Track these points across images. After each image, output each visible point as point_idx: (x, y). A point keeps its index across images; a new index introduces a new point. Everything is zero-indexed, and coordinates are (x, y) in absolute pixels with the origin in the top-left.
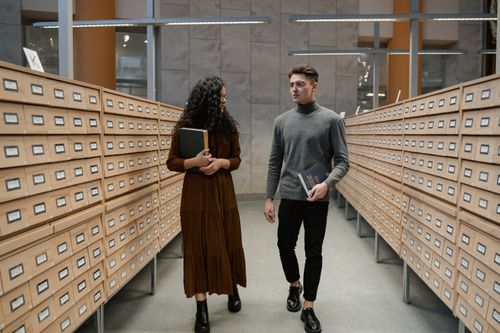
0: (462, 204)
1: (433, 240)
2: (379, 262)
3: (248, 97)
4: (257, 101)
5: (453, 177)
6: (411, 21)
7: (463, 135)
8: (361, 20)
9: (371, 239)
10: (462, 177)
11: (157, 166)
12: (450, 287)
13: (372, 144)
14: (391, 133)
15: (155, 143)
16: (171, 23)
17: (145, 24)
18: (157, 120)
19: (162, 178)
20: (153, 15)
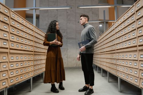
2: (109, 82)
3: (66, 37)
4: (69, 38)
6: (115, 7)
8: (99, 7)
9: (106, 77)
11: (33, 46)
12: (137, 77)
13: (105, 43)
14: (111, 36)
15: (32, 38)
16: (41, 9)
17: (33, 9)
18: (33, 31)
19: (35, 51)
20: (35, 7)
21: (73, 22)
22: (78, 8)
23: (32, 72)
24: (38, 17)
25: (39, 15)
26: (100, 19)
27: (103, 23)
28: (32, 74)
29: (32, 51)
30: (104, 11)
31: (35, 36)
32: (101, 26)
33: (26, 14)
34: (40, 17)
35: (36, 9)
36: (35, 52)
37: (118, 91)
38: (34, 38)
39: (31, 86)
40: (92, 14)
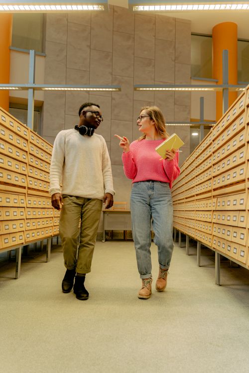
4: (115, 163)
6: (223, 90)
9: (194, 256)
11: (25, 175)
12: (244, 246)
13: (194, 176)
14: (205, 158)
15: (24, 157)
16: (47, 89)
17: (27, 89)
18: (27, 140)
19: (30, 186)
20: (34, 83)
21: (127, 122)
22: (135, 90)
23: (22, 234)
24: (39, 108)
25: (42, 103)
26: (192, 118)
27: (198, 127)
28: (21, 238)
29: (24, 188)
30: (202, 99)
31: (30, 154)
32: (195, 134)
33: (10, 98)
34: (45, 107)
35: (34, 89)
36: (29, 188)
37: (215, 283)
38: (30, 156)
39: (17, 266)
40: (175, 104)
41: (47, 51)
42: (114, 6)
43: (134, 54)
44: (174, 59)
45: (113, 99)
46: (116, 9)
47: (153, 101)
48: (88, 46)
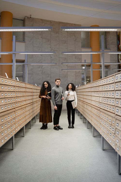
0: (116, 113)
1: (106, 124)
3: (50, 81)
5: (113, 104)
7: (116, 90)
10: (116, 104)
22: (62, 64)
40: (75, 58)
41: (26, 40)
42: (51, 21)
43: (59, 39)
44: (75, 40)
45: (51, 57)
46: (52, 22)
47: (67, 57)
48: (41, 37)
